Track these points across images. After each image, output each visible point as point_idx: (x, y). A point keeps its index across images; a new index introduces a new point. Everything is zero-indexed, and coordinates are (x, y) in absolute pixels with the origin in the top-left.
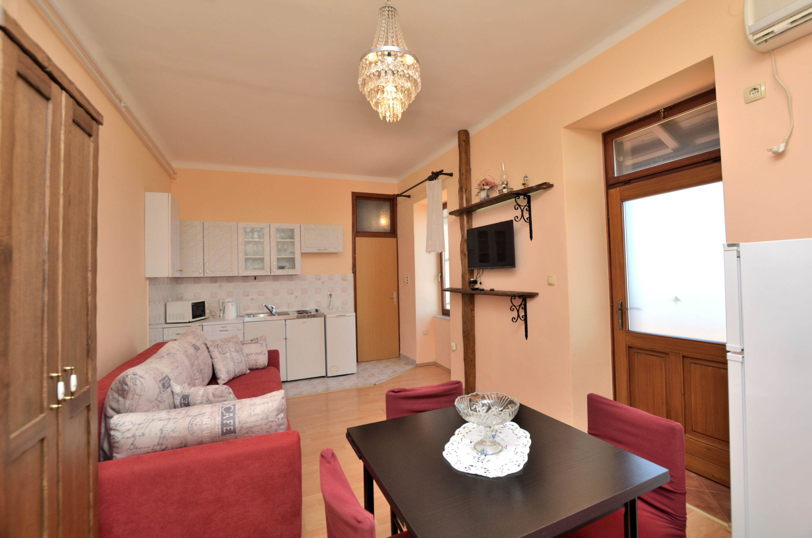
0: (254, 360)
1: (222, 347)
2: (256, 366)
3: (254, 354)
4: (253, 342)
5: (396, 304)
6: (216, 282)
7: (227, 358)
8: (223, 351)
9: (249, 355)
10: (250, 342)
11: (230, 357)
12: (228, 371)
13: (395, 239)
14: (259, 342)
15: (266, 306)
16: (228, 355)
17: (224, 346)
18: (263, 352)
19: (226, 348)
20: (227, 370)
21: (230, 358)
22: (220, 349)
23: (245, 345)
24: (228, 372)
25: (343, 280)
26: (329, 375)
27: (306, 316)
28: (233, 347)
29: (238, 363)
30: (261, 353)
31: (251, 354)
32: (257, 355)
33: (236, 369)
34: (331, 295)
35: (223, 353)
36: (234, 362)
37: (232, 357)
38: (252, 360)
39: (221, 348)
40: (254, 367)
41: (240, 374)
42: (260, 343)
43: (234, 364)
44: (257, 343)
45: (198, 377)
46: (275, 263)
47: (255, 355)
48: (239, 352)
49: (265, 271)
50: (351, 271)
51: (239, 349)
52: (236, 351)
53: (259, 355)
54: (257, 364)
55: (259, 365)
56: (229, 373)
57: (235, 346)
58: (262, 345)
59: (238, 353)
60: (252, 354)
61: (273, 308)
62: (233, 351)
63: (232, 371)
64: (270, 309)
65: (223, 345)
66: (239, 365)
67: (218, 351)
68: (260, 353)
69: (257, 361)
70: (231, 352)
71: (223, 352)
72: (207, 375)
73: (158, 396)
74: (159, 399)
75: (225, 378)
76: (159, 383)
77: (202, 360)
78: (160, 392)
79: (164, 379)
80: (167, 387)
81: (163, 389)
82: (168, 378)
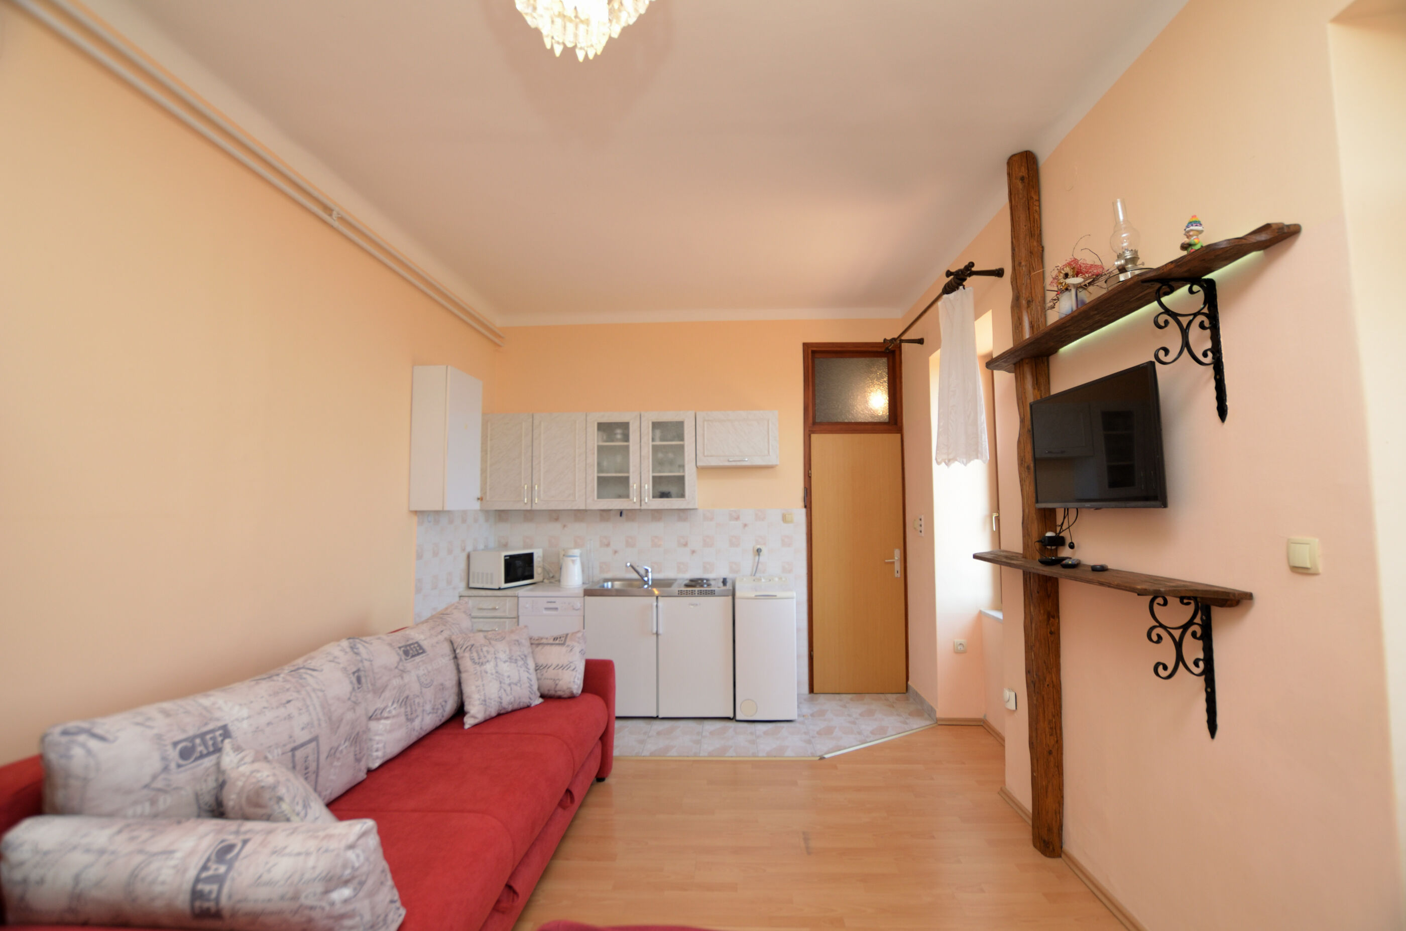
0: (552, 679)
1: (482, 649)
2: (556, 691)
3: (553, 666)
4: (557, 642)
5: (899, 576)
6: (557, 519)
7: (486, 672)
8: (479, 659)
9: (544, 668)
10: (551, 641)
11: (494, 671)
12: (485, 701)
13: (899, 435)
14: (568, 643)
15: (632, 566)
16: (489, 667)
17: (485, 649)
18: (571, 664)
19: (488, 652)
20: (483, 698)
21: (492, 674)
22: (475, 655)
23: (540, 647)
24: (484, 703)
25: (785, 519)
26: (738, 717)
27: (696, 592)
28: (505, 652)
29: (510, 685)
30: (567, 665)
31: (547, 668)
32: (558, 669)
33: (504, 696)
34: (759, 551)
35: (479, 663)
36: (501, 683)
37: (497, 672)
38: (547, 679)
39: (477, 652)
40: (552, 693)
41: (516, 706)
42: (568, 646)
43: (501, 687)
44: (563, 644)
45: (394, 712)
46: (648, 487)
47: (554, 669)
48: (516, 663)
49: (631, 500)
50: (801, 504)
51: (520, 656)
52: (509, 660)
53: (563, 669)
54: (558, 688)
55: (560, 691)
56: (485, 705)
57: (510, 650)
58: (571, 650)
59: (513, 665)
60: (549, 667)
61: (647, 571)
62: (504, 660)
63: (495, 701)
64: (642, 572)
65: (485, 646)
66: (511, 689)
67: (470, 657)
68: (565, 665)
69: (557, 682)
70: (498, 660)
71: (481, 661)
72: (428, 707)
73: (154, 777)
74: (159, 784)
75: (475, 713)
76: (170, 748)
77: (418, 677)
78: (166, 769)
79: (202, 736)
80: (202, 756)
81: (181, 762)
82: (220, 732)
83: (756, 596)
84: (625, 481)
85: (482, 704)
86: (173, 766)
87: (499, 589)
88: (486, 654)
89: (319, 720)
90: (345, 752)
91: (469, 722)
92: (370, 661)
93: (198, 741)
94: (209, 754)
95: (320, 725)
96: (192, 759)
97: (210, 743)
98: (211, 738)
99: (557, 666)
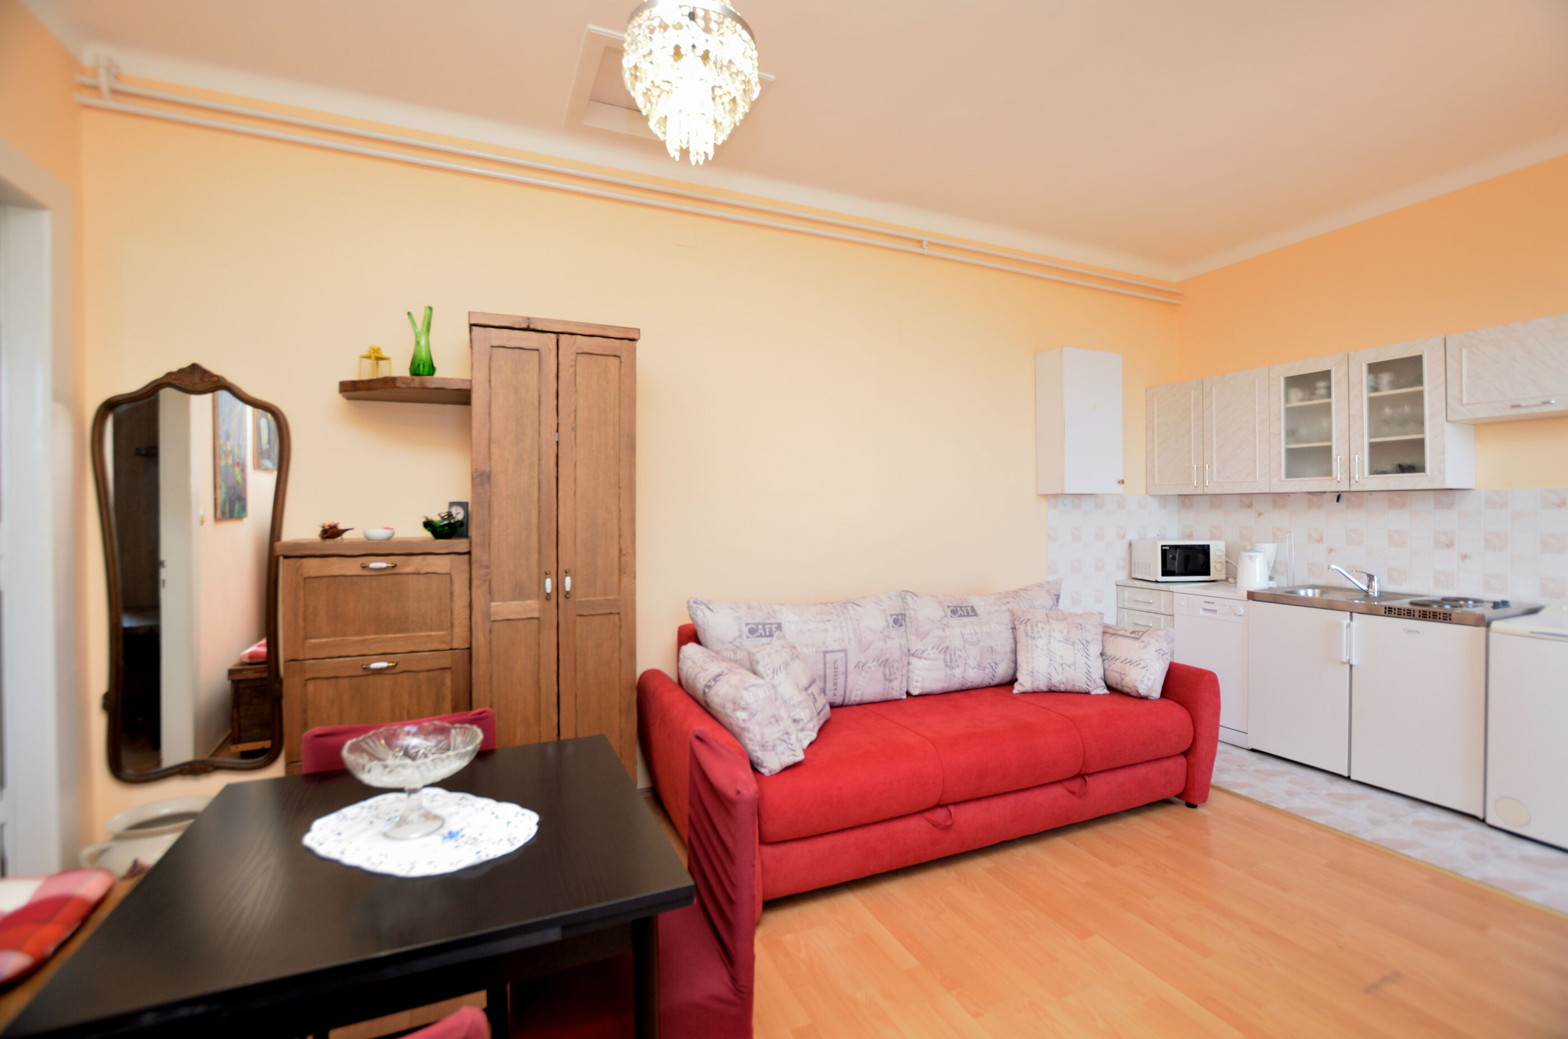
0: (1118, 672)
1: (1037, 625)
2: (1123, 686)
3: (1121, 660)
4: (1133, 635)
7: (1037, 647)
8: (1033, 633)
9: (1112, 659)
10: (1128, 634)
11: (1045, 648)
12: (1033, 673)
14: (1144, 638)
16: (1040, 643)
17: (1040, 625)
18: (1141, 661)
19: (1042, 628)
20: (1031, 669)
21: (1043, 650)
22: (1029, 628)
23: (1113, 637)
24: (1031, 674)
26: (1490, 821)
27: (1417, 614)
28: (1061, 632)
29: (1062, 665)
30: (1136, 662)
31: (1115, 659)
32: (1126, 663)
33: (1054, 673)
35: (1031, 637)
36: (1051, 660)
37: (1048, 649)
38: (1114, 671)
39: (1032, 627)
40: (1119, 687)
41: (1069, 688)
42: (1143, 642)
43: (1051, 664)
44: (1138, 639)
45: (932, 656)
46: (1362, 458)
47: (1122, 662)
48: (1073, 645)
49: (1334, 479)
51: (1079, 640)
52: (1065, 641)
53: (1131, 665)
54: (1124, 683)
55: (1127, 687)
56: (1033, 677)
57: (1068, 632)
58: (1145, 646)
59: (1069, 647)
60: (1116, 660)
61: (1371, 578)
62: (1059, 640)
63: (1043, 675)
65: (1041, 622)
66: (1063, 670)
67: (1024, 630)
68: (1133, 661)
69: (1123, 676)
70: (1051, 638)
71: (1034, 635)
72: (972, 662)
73: (735, 639)
74: (737, 643)
75: (1025, 683)
76: (744, 626)
77: (962, 635)
78: (740, 636)
79: (764, 625)
80: (761, 636)
81: (749, 635)
82: (776, 626)
83: (1532, 632)
84: (1326, 452)
85: (1029, 675)
86: (744, 636)
87: (1156, 582)
88: (1040, 630)
89: (849, 639)
90: (873, 669)
91: (1017, 689)
92: (915, 610)
93: (760, 627)
94: (766, 636)
95: (849, 642)
96: (756, 635)
97: (768, 630)
98: (769, 628)
99: (1125, 660)
